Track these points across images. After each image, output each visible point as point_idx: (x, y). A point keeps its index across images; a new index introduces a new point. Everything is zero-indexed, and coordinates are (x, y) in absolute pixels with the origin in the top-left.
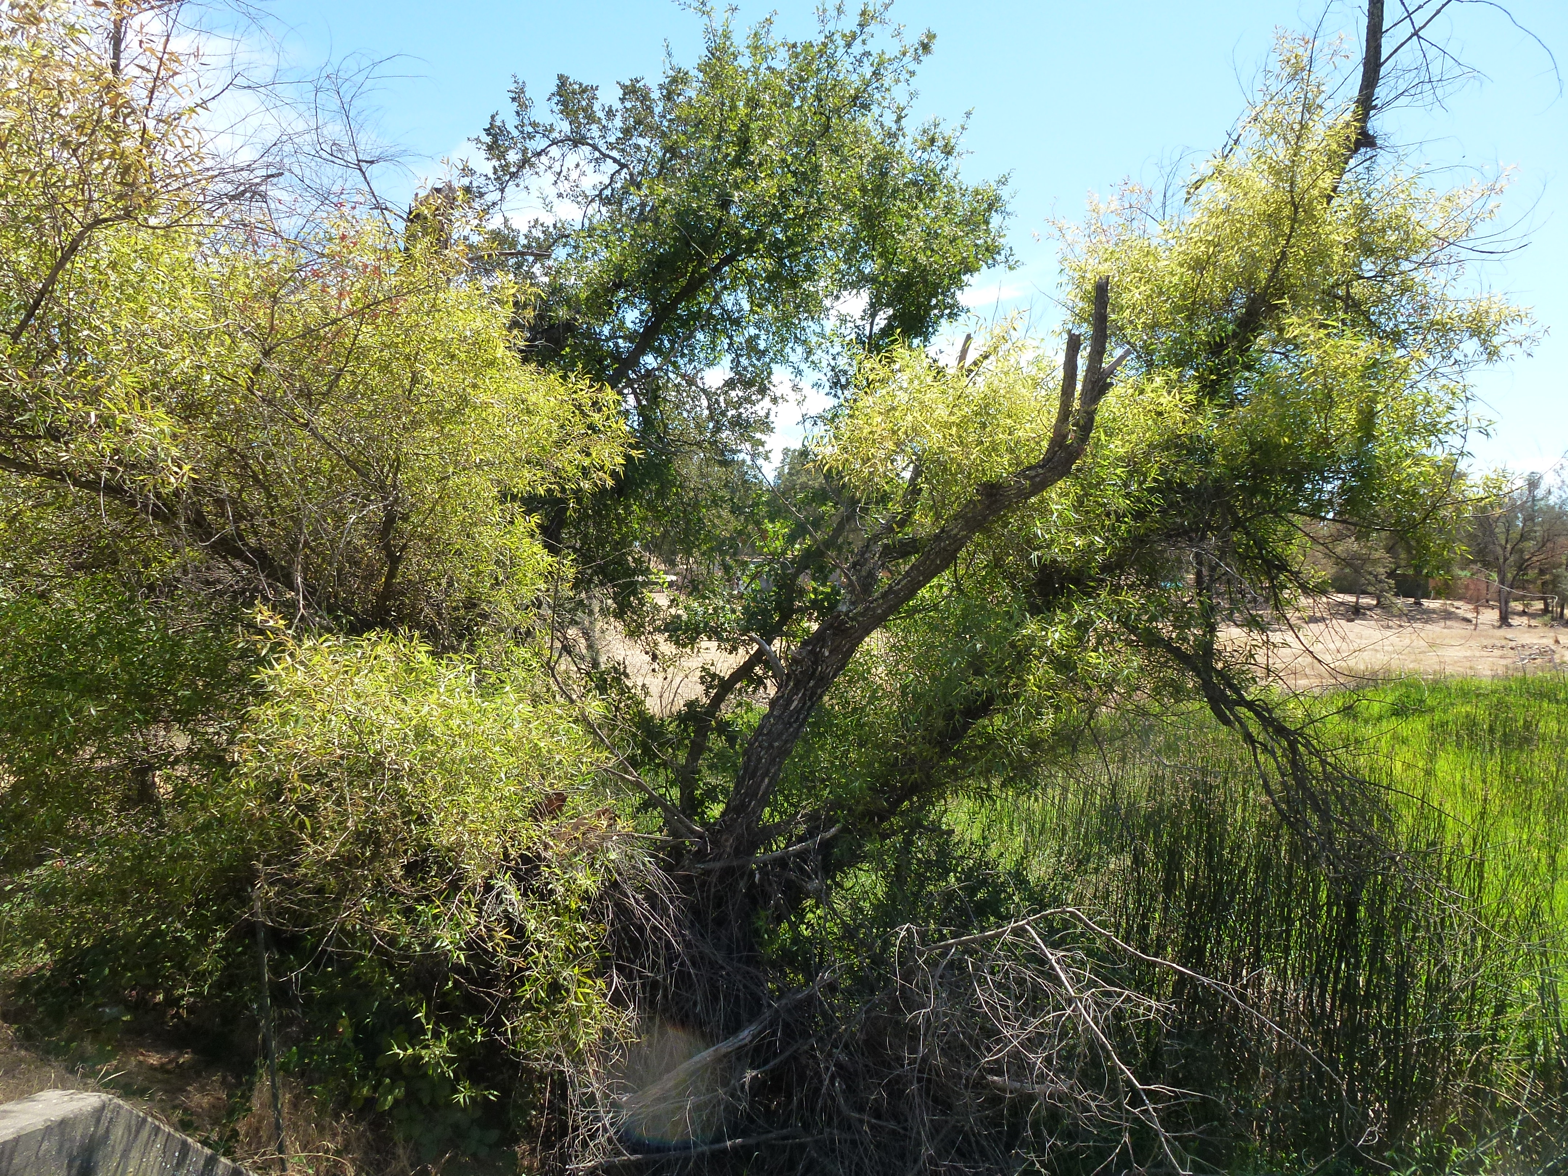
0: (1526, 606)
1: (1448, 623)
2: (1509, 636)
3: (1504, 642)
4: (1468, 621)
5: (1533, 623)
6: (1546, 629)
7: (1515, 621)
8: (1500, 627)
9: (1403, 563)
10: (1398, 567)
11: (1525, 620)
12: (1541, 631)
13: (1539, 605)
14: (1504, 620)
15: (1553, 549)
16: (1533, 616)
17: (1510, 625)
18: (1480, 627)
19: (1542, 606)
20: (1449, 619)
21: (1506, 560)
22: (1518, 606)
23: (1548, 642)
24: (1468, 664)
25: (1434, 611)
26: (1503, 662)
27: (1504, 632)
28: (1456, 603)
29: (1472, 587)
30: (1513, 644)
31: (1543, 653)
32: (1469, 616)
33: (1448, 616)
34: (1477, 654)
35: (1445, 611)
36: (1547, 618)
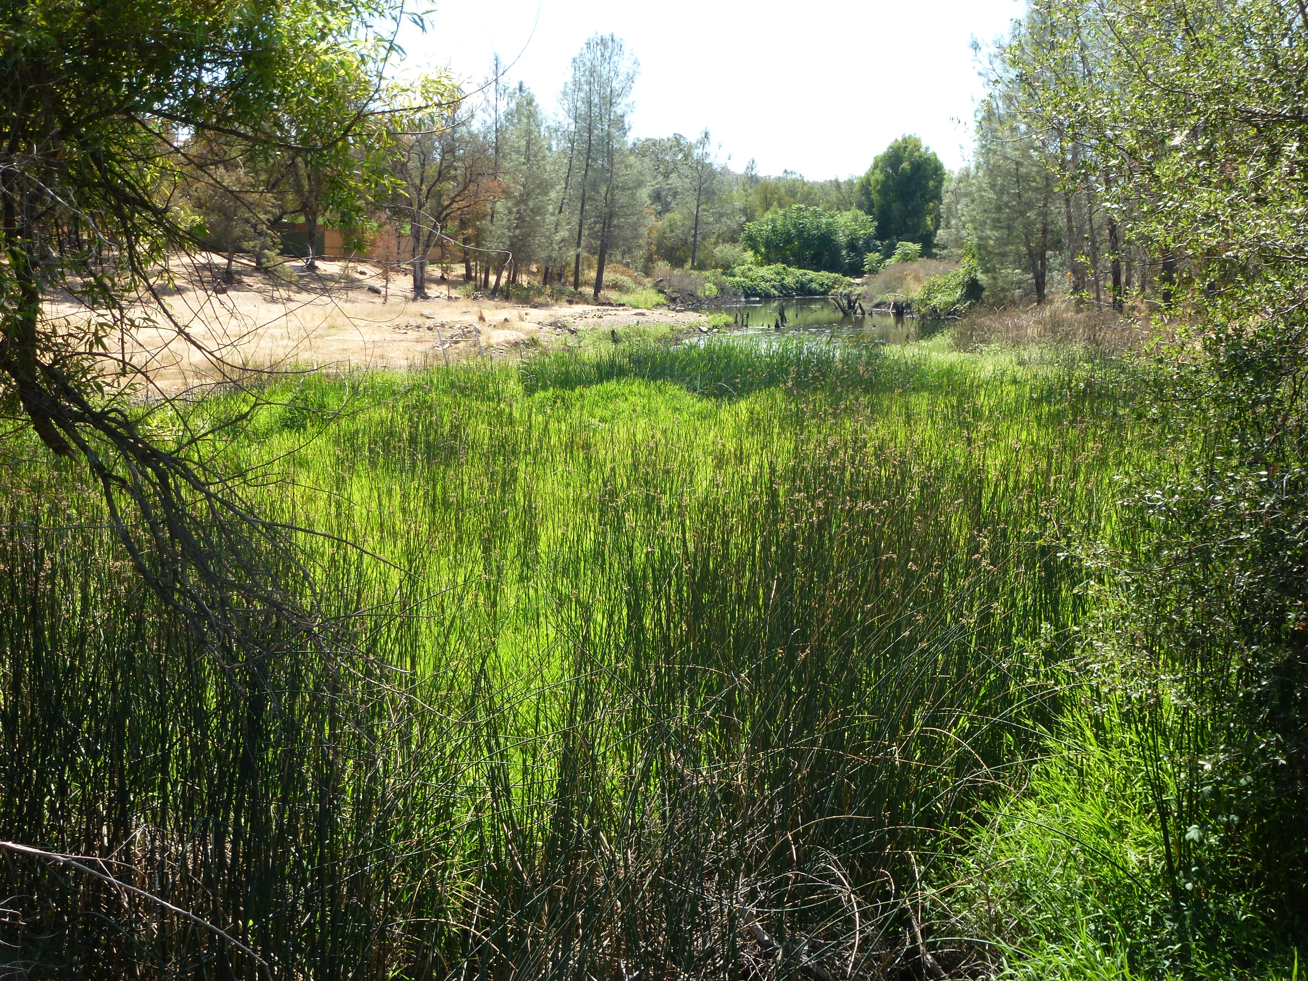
0: (445, 270)
1: (350, 294)
2: (426, 312)
3: (420, 321)
4: (375, 291)
5: (454, 293)
6: (469, 302)
7: (433, 290)
8: (414, 299)
9: (290, 207)
10: (284, 213)
11: (443, 290)
12: (464, 304)
13: (459, 270)
14: (419, 291)
15: (476, 195)
16: (453, 284)
17: (426, 297)
18: (391, 299)
19: (463, 271)
20: (352, 288)
21: (421, 206)
22: (434, 271)
23: (471, 319)
24: (378, 352)
25: (331, 278)
26: (421, 347)
27: (420, 306)
28: (360, 268)
29: (380, 244)
30: (430, 323)
31: (467, 333)
32: (378, 283)
33: (351, 284)
34: (388, 337)
35: (347, 277)
36: (470, 287)
